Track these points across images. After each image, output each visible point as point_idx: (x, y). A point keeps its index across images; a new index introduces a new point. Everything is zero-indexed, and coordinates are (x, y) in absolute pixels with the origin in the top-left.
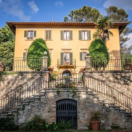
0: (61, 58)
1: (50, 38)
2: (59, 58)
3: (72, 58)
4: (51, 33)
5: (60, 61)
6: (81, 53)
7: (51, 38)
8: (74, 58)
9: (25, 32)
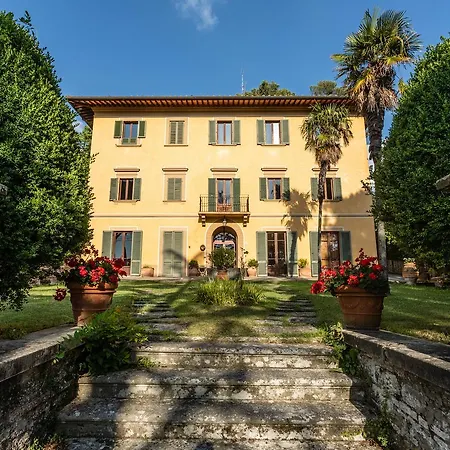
0: (210, 194)
1: (180, 141)
2: (205, 192)
3: (239, 194)
4: (184, 129)
5: (206, 201)
6: (262, 180)
7: (184, 141)
8: (243, 192)
9: (118, 124)
